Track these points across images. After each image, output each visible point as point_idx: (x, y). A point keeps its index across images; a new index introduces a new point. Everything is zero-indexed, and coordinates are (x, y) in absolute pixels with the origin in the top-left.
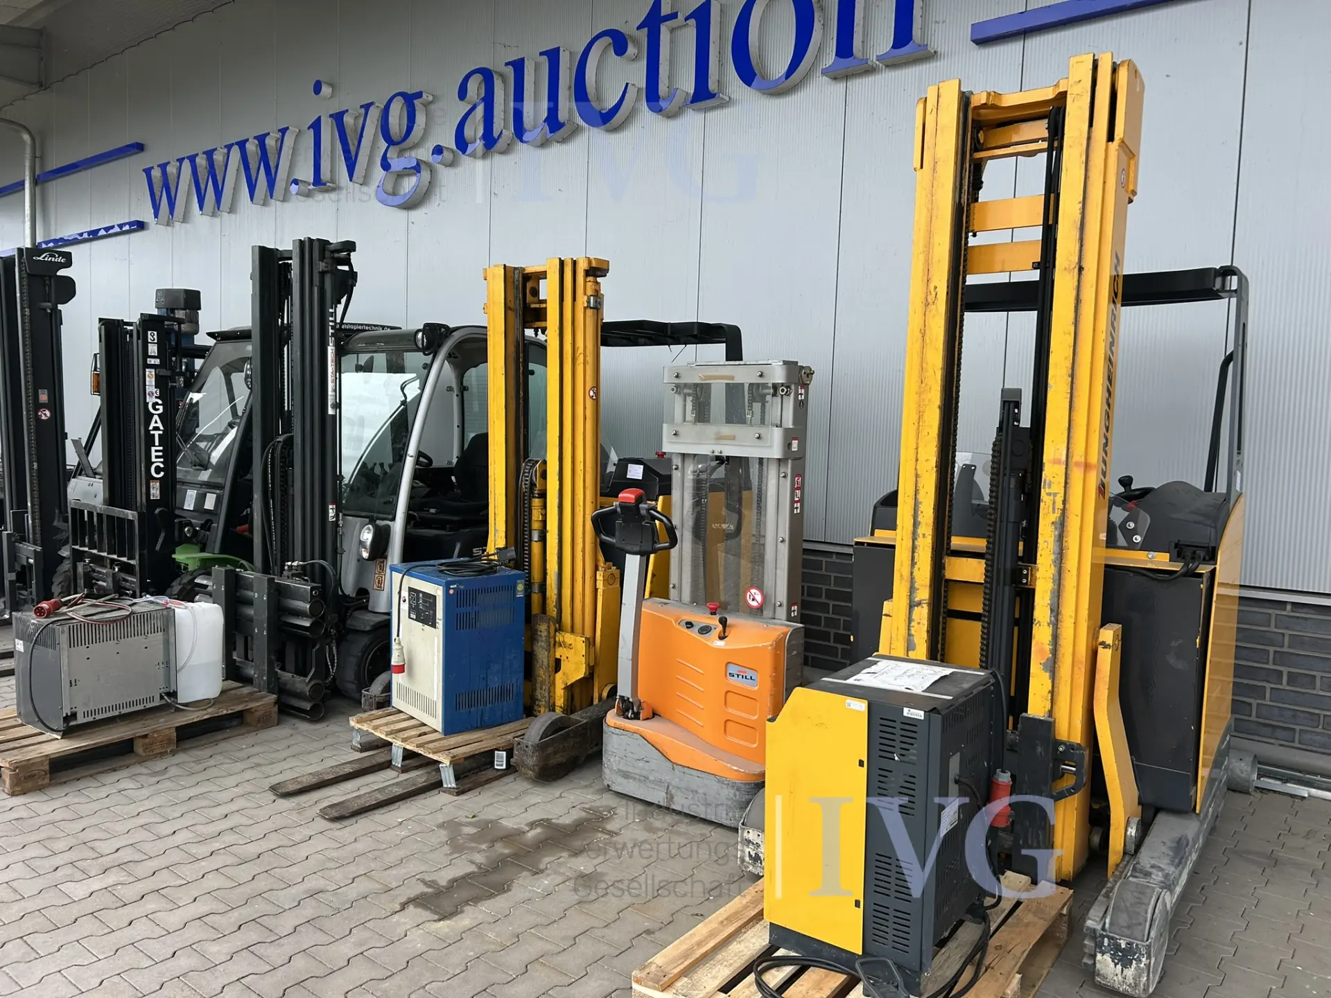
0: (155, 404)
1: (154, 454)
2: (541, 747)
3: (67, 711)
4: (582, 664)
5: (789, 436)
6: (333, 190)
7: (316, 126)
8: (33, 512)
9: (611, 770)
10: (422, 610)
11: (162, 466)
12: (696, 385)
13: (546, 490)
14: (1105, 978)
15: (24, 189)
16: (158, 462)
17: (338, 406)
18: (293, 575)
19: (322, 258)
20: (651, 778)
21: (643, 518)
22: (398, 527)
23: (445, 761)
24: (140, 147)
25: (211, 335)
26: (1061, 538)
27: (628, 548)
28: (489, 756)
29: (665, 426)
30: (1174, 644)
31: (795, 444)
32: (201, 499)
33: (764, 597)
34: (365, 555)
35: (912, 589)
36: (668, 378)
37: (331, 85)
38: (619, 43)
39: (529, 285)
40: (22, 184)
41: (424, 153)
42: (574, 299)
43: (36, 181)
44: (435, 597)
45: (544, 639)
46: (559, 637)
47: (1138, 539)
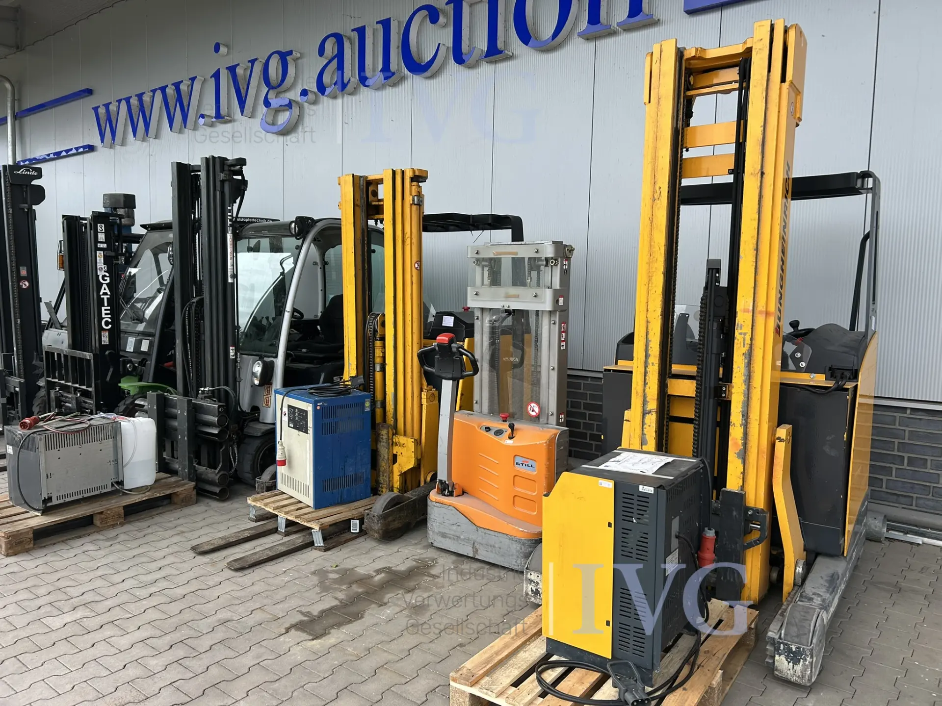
0: (104, 276)
1: (104, 312)
2: (384, 517)
3: (45, 495)
4: (412, 457)
5: (557, 295)
6: (230, 121)
7: (217, 76)
8: (18, 355)
9: (433, 532)
10: (298, 421)
11: (110, 320)
12: (491, 259)
13: (385, 335)
14: (781, 672)
15: (7, 123)
16: (107, 318)
17: (235, 276)
18: (205, 397)
19: (222, 171)
20: (462, 537)
21: (454, 354)
22: (279, 362)
23: (316, 527)
24: (89, 92)
25: (143, 226)
26: (749, 365)
27: (443, 375)
28: (347, 522)
29: (469, 288)
30: (828, 438)
31: (561, 300)
32: (138, 344)
33: (540, 409)
34: (257, 382)
35: (645, 402)
36: (471, 254)
37: (227, 46)
38: (433, 15)
39: (371, 189)
40: (5, 119)
41: (294, 95)
42: (403, 198)
43: (15, 117)
44: (306, 412)
45: (385, 441)
46: (396, 439)
47: (803, 364)
